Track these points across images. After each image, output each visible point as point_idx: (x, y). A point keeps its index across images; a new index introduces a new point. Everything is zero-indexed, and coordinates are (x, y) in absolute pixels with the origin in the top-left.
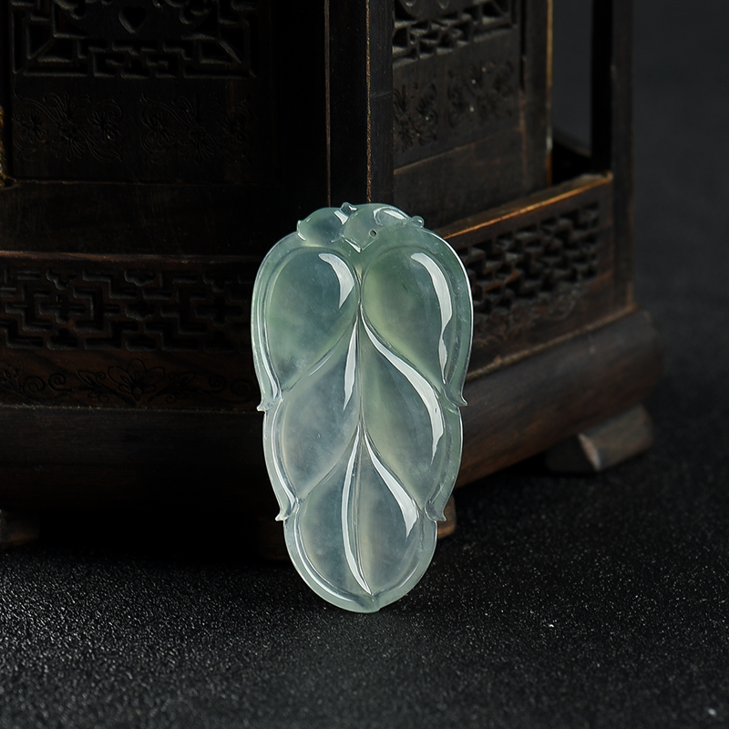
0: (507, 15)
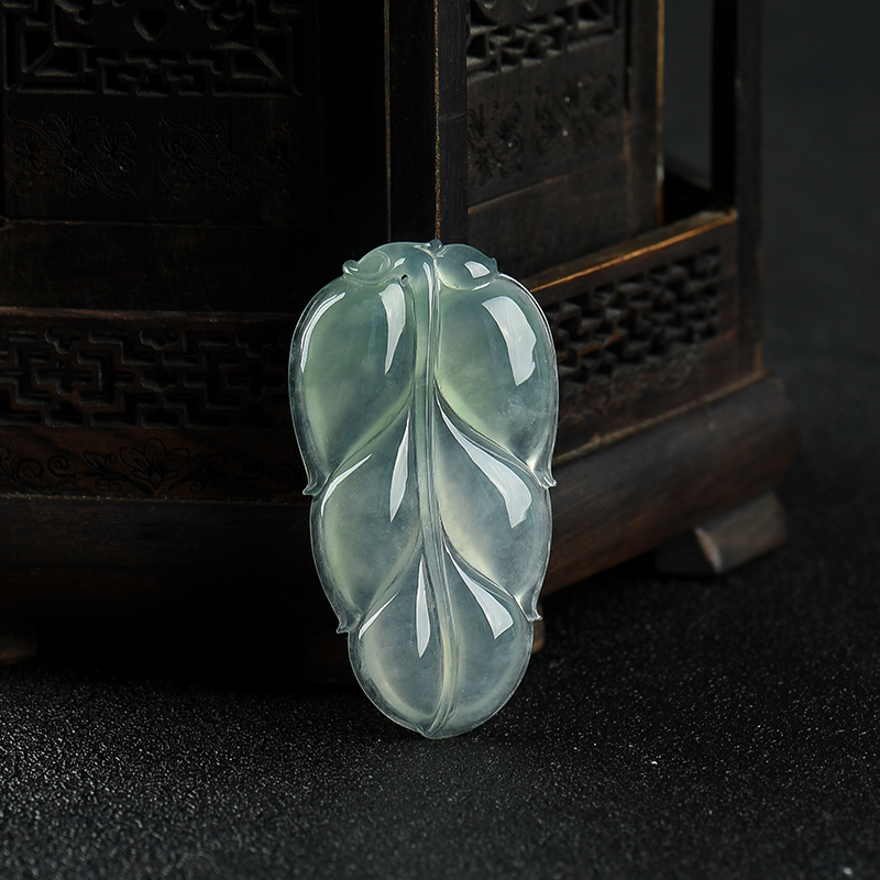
0: (609, 18)
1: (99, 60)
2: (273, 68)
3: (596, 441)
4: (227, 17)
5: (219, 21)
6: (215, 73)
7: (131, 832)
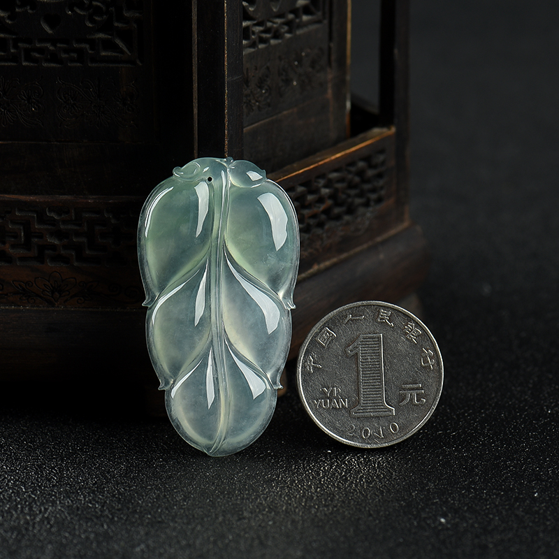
0: (320, 14)
1: (20, 44)
2: (125, 49)
3: (316, 268)
4: (97, 18)
5: (92, 21)
6: (90, 52)
7: (18, 494)
